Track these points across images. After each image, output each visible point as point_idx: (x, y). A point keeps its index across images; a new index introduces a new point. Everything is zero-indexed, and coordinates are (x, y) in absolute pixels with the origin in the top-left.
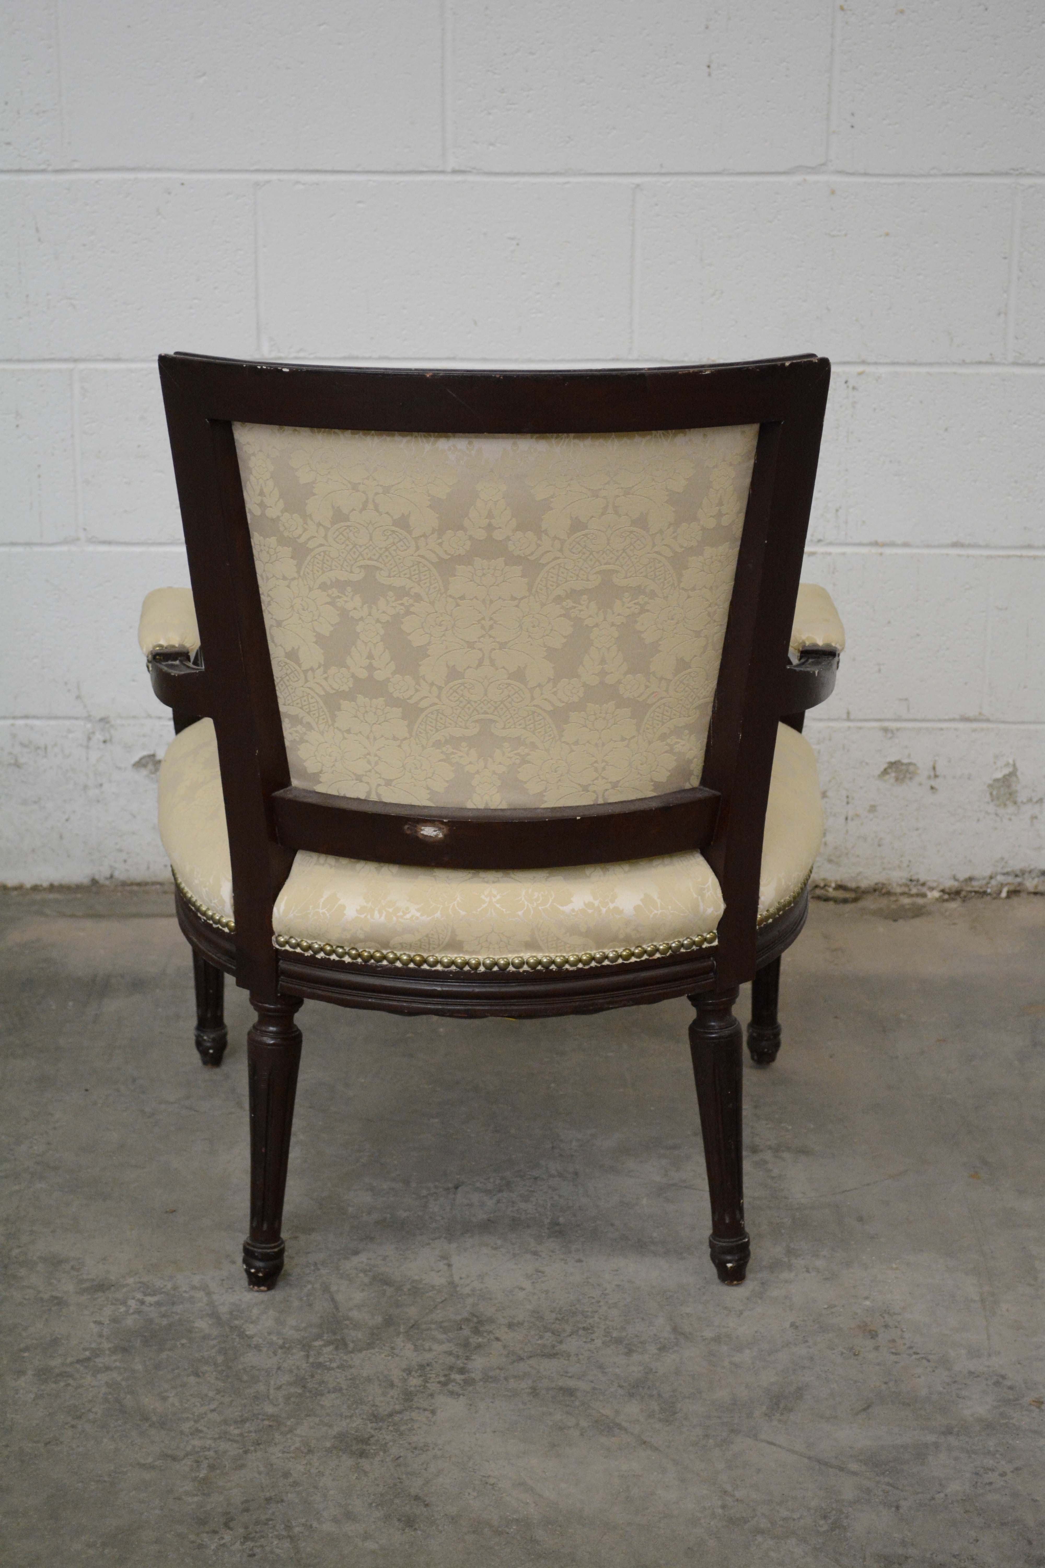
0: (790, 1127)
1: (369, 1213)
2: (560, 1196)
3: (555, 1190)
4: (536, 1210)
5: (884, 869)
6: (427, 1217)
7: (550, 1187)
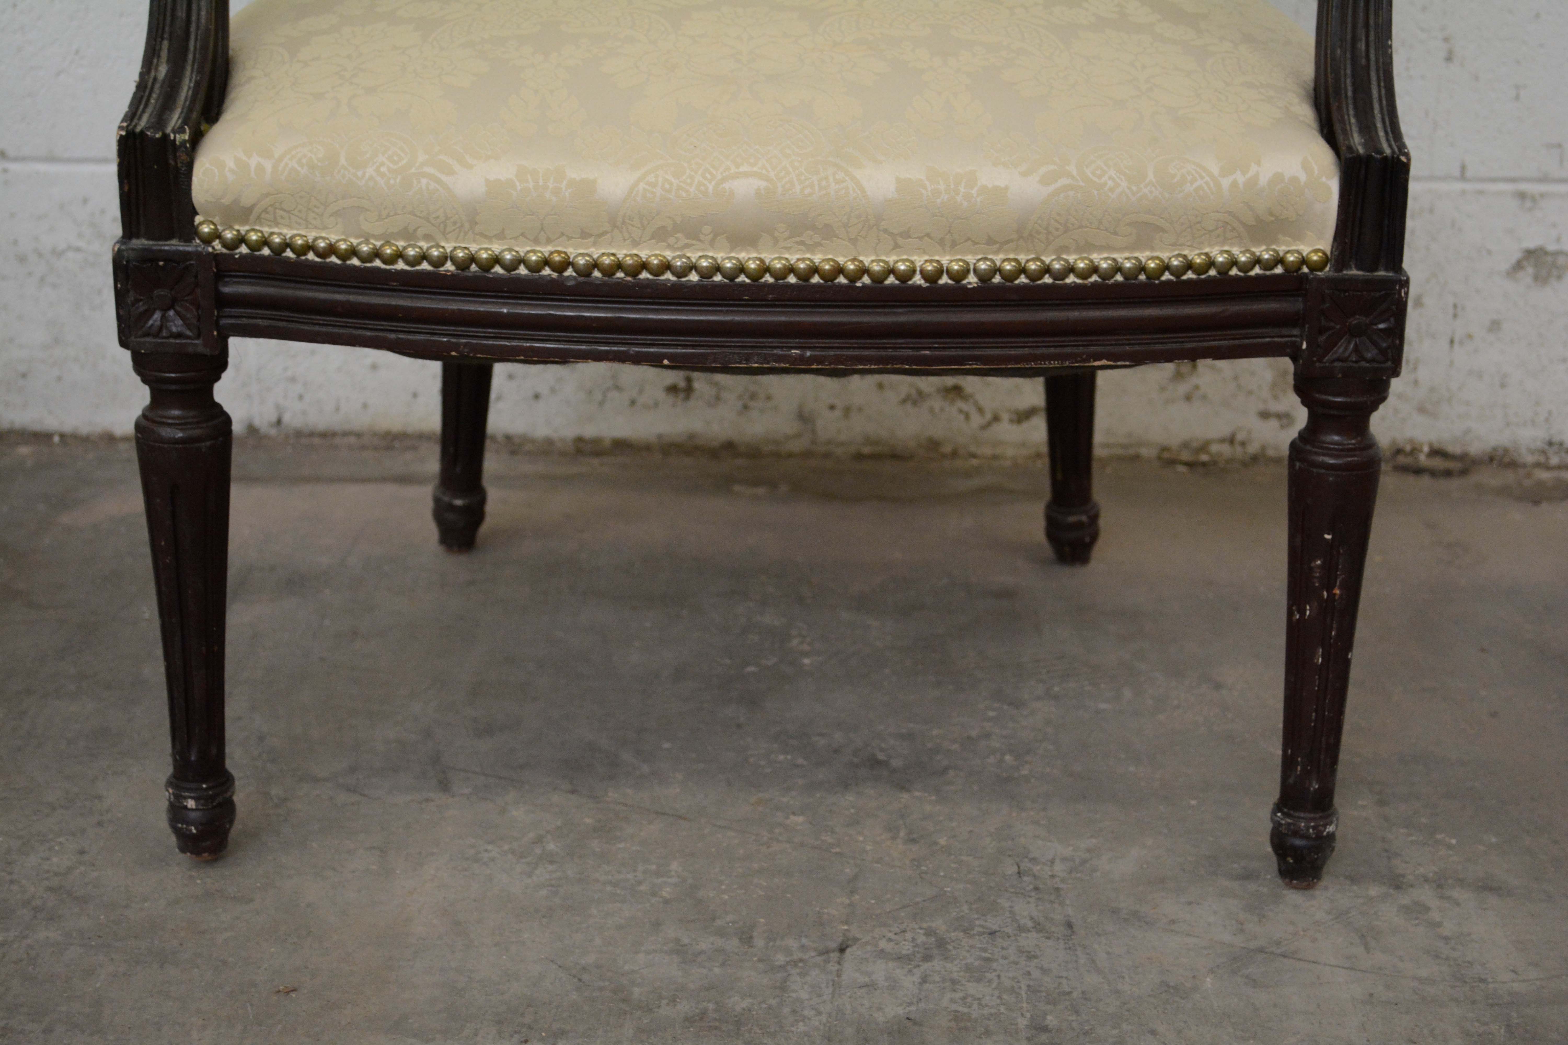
0: (1454, 841)
1: (673, 1001)
2: (1045, 971)
3: (1031, 957)
4: (1000, 997)
5: (1508, 424)
6: (786, 1010)
7: (1021, 951)
